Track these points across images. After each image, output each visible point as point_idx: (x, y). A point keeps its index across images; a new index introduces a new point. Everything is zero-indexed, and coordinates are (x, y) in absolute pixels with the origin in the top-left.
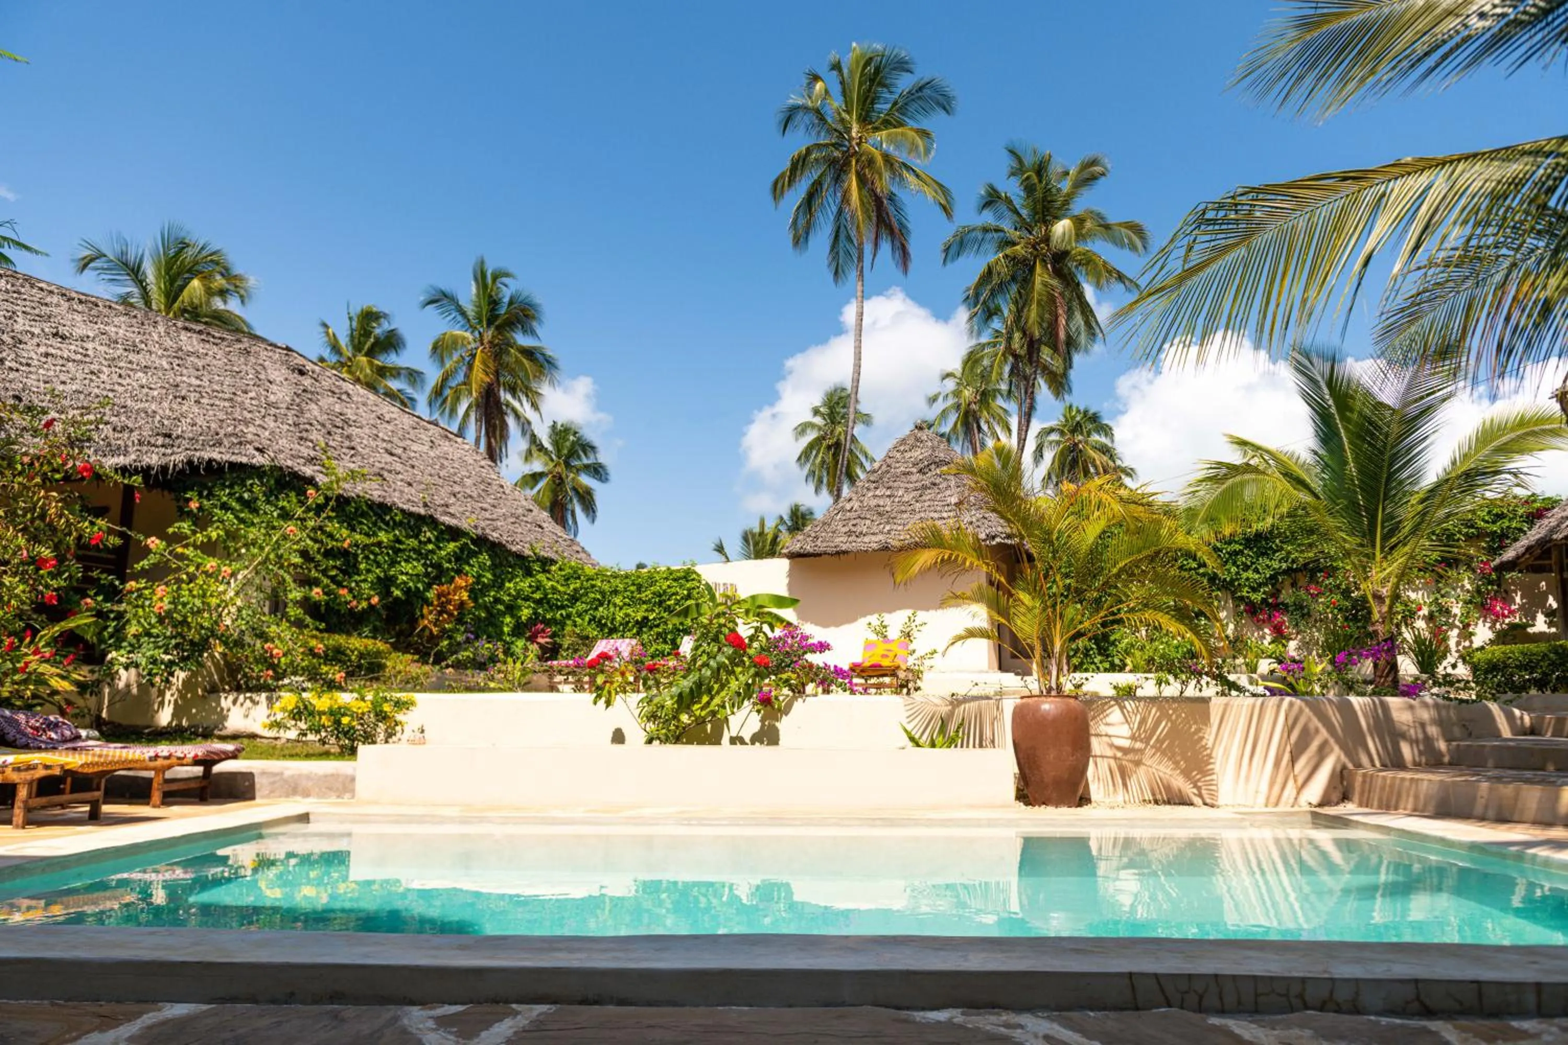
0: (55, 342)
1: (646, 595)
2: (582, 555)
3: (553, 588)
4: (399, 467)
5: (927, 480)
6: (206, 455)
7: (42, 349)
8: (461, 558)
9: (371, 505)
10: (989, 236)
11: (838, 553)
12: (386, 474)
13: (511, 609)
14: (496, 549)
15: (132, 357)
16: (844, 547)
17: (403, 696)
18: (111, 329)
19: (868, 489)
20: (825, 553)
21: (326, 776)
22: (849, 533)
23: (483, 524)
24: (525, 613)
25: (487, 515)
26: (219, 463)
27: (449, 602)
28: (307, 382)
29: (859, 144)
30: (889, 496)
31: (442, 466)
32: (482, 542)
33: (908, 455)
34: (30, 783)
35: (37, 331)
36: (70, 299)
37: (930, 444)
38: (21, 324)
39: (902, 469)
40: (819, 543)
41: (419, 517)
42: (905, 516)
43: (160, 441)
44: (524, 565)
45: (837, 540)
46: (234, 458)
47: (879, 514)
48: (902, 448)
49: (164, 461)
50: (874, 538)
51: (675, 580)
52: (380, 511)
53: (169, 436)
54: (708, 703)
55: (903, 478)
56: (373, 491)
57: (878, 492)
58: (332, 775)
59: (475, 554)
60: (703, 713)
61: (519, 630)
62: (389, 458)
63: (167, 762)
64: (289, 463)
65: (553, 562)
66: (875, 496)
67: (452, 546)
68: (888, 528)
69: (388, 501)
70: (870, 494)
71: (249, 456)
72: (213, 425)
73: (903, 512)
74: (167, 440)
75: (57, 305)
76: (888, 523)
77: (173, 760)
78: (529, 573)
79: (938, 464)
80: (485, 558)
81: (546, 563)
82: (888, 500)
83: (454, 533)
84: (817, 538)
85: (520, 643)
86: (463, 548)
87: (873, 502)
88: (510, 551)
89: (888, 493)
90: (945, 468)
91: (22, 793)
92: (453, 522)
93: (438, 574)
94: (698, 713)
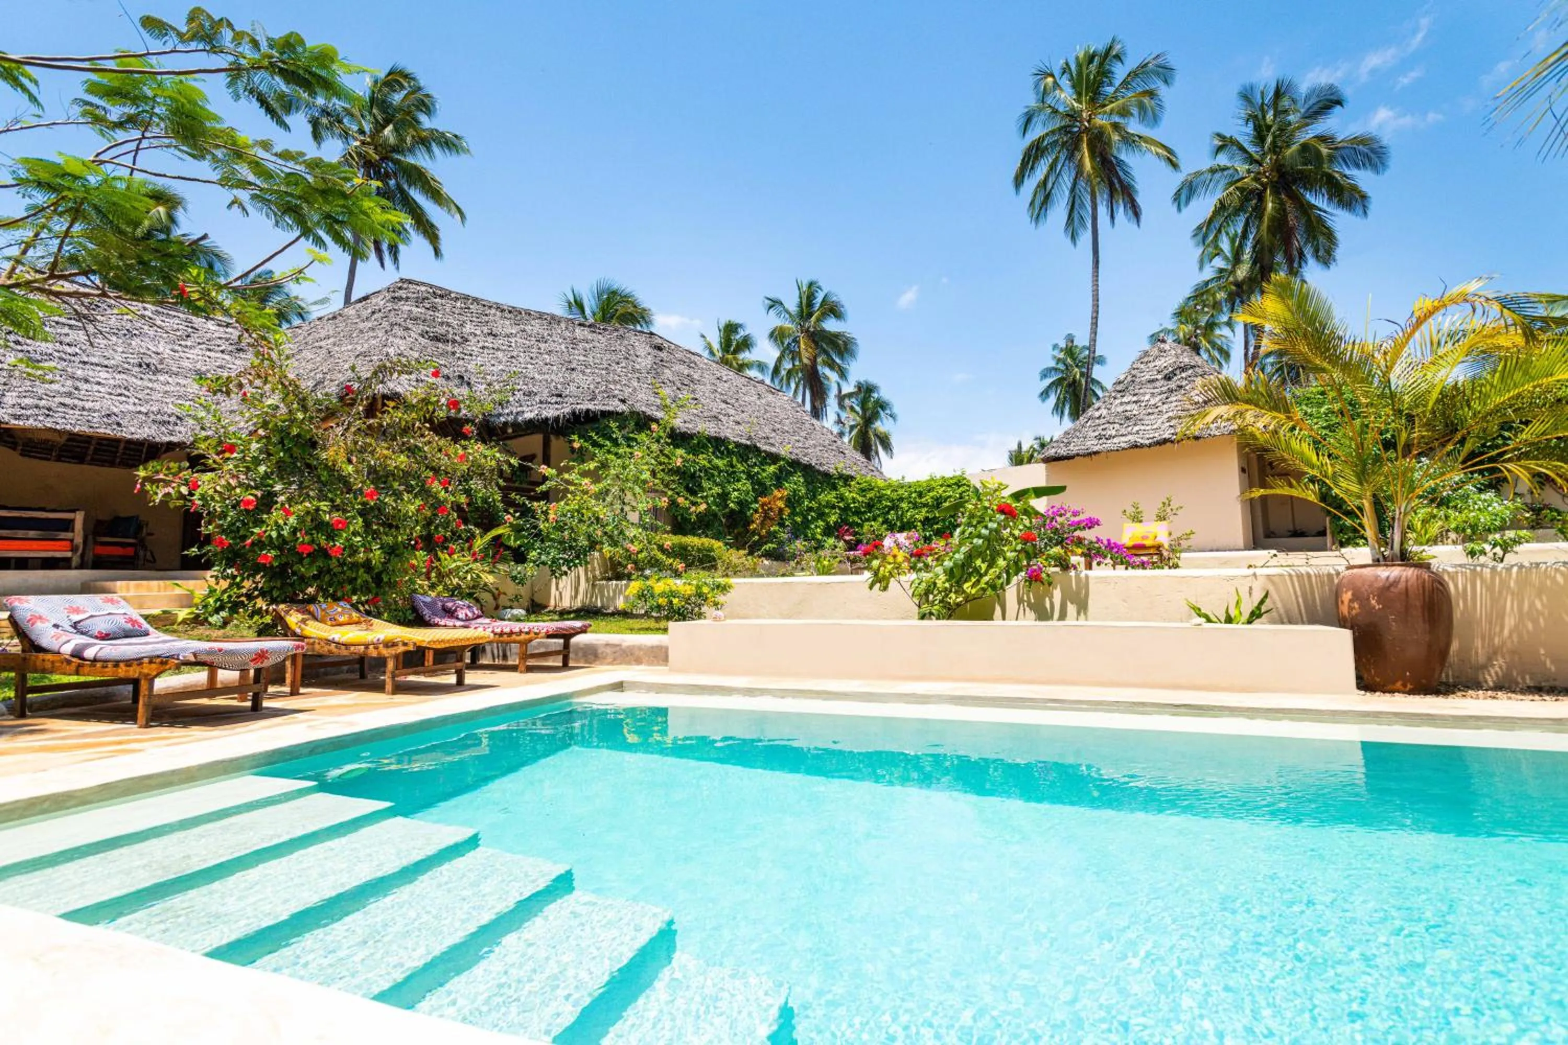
0: (490, 339)
1: (928, 499)
2: (876, 473)
3: (853, 498)
4: (732, 412)
5: (1172, 385)
6: (584, 407)
7: (481, 345)
8: (779, 479)
9: (710, 439)
10: (1217, 175)
11: (1090, 454)
12: (721, 417)
13: (821, 515)
14: (808, 470)
15: (542, 345)
16: (1096, 449)
17: (722, 581)
18: (528, 328)
19: (1115, 398)
20: (1078, 455)
21: (652, 647)
22: (1099, 437)
23: (796, 451)
24: (833, 519)
25: (800, 445)
26: (594, 412)
27: (771, 509)
28: (664, 355)
29: (1089, 121)
30: (1136, 402)
31: (766, 411)
32: (795, 464)
33: (1151, 365)
34: (396, 657)
35: (478, 332)
36: (503, 311)
37: (1173, 352)
38: (468, 328)
39: (1147, 377)
40: (1071, 447)
41: (747, 446)
42: (1152, 417)
43: (555, 399)
44: (828, 480)
45: (1089, 443)
46: (603, 408)
47: (1128, 418)
48: (1146, 360)
49: (557, 413)
50: (1123, 439)
51: (949, 486)
52: (718, 444)
53: (560, 396)
54: (978, 581)
55: (1149, 385)
56: (709, 429)
57: (1125, 399)
58: (657, 647)
59: (791, 474)
60: (973, 591)
61: (829, 531)
62: (724, 406)
63: (527, 637)
64: (644, 409)
65: (852, 478)
66: (1122, 404)
67: (772, 469)
68: (1136, 428)
69: (722, 435)
70: (1117, 401)
71: (614, 405)
72: (592, 386)
73: (1149, 414)
74: (559, 399)
75: (495, 315)
76: (1135, 425)
77: (532, 635)
78: (834, 488)
79: (1183, 369)
80: (798, 478)
81: (847, 479)
82: (1135, 406)
83: (774, 458)
84: (1069, 443)
85: (831, 541)
86: (781, 469)
87: (1120, 409)
88: (818, 471)
89: (1135, 399)
90: (1190, 371)
91: (391, 665)
92: (773, 450)
93: (761, 489)
94: (968, 591)
